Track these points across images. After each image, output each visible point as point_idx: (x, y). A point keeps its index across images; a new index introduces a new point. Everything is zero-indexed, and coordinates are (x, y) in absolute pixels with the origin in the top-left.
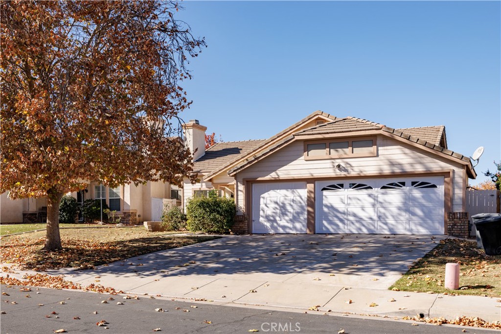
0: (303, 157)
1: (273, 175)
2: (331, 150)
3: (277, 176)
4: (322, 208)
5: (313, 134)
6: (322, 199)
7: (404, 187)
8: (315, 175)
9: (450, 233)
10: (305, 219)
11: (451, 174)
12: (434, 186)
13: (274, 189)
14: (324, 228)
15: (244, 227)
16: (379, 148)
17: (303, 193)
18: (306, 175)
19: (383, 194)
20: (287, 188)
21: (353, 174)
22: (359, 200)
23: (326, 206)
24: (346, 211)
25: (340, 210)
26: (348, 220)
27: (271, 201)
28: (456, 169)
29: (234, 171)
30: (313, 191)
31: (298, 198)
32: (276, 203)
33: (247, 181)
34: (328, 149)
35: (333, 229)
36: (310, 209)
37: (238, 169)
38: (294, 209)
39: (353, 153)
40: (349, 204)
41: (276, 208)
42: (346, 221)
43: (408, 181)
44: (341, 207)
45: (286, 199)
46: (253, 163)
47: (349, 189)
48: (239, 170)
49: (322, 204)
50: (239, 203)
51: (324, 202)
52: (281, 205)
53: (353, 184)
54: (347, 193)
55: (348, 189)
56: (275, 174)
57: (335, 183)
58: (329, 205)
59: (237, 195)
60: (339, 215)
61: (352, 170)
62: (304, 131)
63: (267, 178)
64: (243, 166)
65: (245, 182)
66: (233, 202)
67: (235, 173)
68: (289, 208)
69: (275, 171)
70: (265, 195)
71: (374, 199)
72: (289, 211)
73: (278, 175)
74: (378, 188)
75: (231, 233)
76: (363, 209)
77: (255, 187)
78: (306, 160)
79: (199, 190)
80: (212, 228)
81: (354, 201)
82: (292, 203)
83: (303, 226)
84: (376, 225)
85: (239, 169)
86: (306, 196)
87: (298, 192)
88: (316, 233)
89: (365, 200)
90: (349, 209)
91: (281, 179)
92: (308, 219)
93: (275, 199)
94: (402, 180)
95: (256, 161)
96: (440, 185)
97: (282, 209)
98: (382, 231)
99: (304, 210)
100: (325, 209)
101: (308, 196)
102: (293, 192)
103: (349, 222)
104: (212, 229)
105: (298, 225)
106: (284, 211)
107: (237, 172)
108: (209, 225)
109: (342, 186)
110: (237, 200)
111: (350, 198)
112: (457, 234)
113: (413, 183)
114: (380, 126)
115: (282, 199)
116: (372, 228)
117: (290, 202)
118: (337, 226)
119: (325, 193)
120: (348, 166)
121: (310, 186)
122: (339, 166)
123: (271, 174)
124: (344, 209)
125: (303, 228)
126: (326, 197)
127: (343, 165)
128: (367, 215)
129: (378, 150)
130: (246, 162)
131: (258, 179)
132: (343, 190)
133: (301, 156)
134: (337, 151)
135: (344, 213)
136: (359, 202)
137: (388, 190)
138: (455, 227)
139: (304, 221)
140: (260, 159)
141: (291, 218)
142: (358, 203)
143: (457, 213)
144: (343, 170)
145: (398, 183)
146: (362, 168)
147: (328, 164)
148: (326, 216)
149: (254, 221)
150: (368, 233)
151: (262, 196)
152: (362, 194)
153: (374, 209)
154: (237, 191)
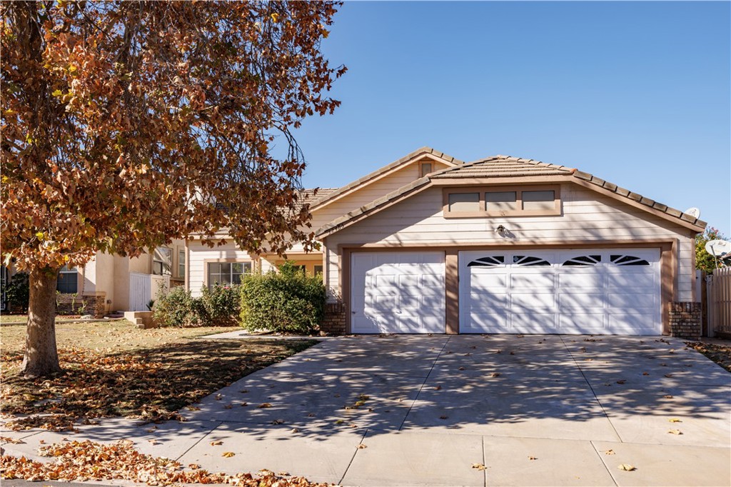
0: (442, 212)
1: (391, 240)
2: (488, 203)
3: (397, 242)
4: (470, 294)
5: (462, 177)
6: (469, 280)
7: (598, 264)
8: (458, 241)
9: (676, 333)
10: (441, 309)
11: (675, 245)
12: (645, 263)
13: (389, 262)
14: (472, 325)
15: (341, 323)
16: (565, 203)
17: (440, 269)
18: (444, 240)
19: (567, 272)
20: (411, 262)
21: (523, 240)
22: (528, 281)
23: (476, 290)
24: (508, 297)
25: (499, 296)
26: (511, 311)
27: (385, 282)
28: (682, 238)
29: (326, 232)
30: (456, 266)
31: (431, 278)
32: (393, 284)
33: (344, 249)
34: (484, 202)
35: (488, 326)
36: (451, 295)
37: (332, 229)
38: (423, 295)
39: (523, 209)
40: (512, 287)
41: (393, 292)
42: (508, 314)
43: (605, 254)
44: (500, 292)
45: (408, 278)
46: (360, 219)
47: (513, 265)
48: (335, 231)
49: (469, 288)
50: (330, 284)
51: (473, 284)
52: (402, 287)
53: (520, 258)
54: (508, 270)
55: (511, 264)
56: (395, 238)
57: (491, 254)
58: (480, 288)
59: (328, 271)
60: (497, 304)
61: (523, 234)
62: (444, 173)
63: (381, 243)
64: (343, 224)
65: (342, 250)
66: (321, 282)
67: (327, 234)
68: (414, 292)
69: (394, 232)
70: (375, 271)
71: (553, 281)
72: (416, 297)
73: (400, 241)
74: (559, 263)
75: (322, 333)
76: (535, 294)
77: (356, 258)
78: (447, 218)
79: (216, 261)
80: (287, 324)
81: (520, 284)
82: (420, 285)
83: (440, 321)
84: (556, 321)
85: (336, 228)
86: (444, 275)
87: (430, 268)
88: (460, 332)
89: (538, 281)
90: (512, 295)
91: (404, 246)
92: (447, 310)
93: (391, 278)
94: (596, 252)
95: (365, 216)
96: (654, 261)
97: (404, 294)
98: (567, 330)
99: (441, 295)
100: (474, 295)
101: (446, 274)
102: (422, 268)
103: (513, 316)
104: (289, 326)
105: (431, 320)
106: (406, 297)
107: (331, 233)
108: (282, 320)
109: (501, 259)
110: (328, 278)
111: (514, 279)
112: (687, 335)
113: (613, 258)
114: (571, 170)
115: (403, 279)
116: (550, 324)
117: (416, 284)
118: (495, 321)
119: (474, 270)
120: (516, 228)
121: (452, 259)
122: (501, 228)
123: (386, 239)
124: (504, 295)
125: (439, 325)
126: (475, 276)
127: (507, 227)
128: (542, 304)
129: (562, 206)
130: (347, 218)
131: (365, 246)
132: (504, 265)
133: (439, 211)
134: (498, 205)
135: (505, 301)
136: (528, 284)
137: (576, 268)
138: (684, 324)
139: (440, 313)
140: (372, 213)
141: (418, 308)
142: (527, 287)
143: (686, 303)
144: (507, 235)
145: (590, 256)
146: (537, 234)
147: (484, 225)
148: (476, 306)
149: (354, 313)
150: (544, 333)
151: (369, 272)
152: (534, 272)
153: (554, 296)
154: (328, 264)
